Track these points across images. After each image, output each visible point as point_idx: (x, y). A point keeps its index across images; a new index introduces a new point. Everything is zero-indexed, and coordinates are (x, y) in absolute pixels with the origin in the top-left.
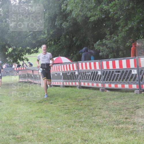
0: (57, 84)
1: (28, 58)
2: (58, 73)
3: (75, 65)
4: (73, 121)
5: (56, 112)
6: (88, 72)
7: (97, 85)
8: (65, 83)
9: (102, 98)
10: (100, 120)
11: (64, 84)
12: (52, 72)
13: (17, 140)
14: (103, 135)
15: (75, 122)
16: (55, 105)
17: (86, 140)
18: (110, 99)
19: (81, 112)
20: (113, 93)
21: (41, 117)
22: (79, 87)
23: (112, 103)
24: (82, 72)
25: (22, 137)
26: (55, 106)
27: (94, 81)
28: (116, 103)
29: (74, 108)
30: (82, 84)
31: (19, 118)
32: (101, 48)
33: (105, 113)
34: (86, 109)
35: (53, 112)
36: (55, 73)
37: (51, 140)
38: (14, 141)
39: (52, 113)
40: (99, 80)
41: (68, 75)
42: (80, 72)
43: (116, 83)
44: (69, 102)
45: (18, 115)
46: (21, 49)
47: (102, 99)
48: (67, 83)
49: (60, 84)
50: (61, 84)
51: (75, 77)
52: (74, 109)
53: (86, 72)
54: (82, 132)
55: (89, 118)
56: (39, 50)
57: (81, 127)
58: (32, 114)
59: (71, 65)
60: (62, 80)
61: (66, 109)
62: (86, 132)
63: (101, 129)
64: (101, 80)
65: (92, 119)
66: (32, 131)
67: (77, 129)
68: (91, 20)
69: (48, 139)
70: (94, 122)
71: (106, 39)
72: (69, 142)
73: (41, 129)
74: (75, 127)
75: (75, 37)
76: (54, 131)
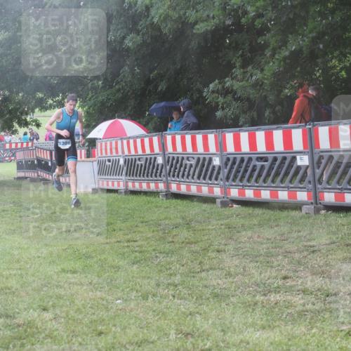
0: (110, 187)
1: (38, 119)
2: (114, 158)
3: (155, 139)
4: (153, 283)
5: (110, 259)
6: (188, 158)
7: (211, 190)
8: (130, 184)
9: (222, 225)
10: (220, 282)
11: (127, 186)
12: (99, 155)
13: (16, 330)
14: (231, 323)
15: (158, 285)
16: (108, 241)
17: (188, 334)
18: (243, 226)
19: (172, 259)
20: (249, 210)
21: (74, 272)
22: (166, 195)
23: (249, 238)
24: (173, 158)
25: (29, 322)
26: (107, 243)
27: (204, 182)
28: (259, 237)
29: (154, 248)
30: (174, 188)
31: (19, 272)
32: (221, 100)
33: (231, 263)
34: (185, 252)
35: (102, 258)
36: (107, 158)
37: (100, 334)
38: (9, 332)
39: (100, 260)
40: (216, 179)
41: (138, 165)
42: (169, 157)
43: (257, 187)
44: (142, 232)
45: (17, 266)
46: (23, 96)
47: (223, 227)
48: (137, 185)
49: (119, 185)
50: (122, 187)
51: (154, 170)
52: (154, 250)
53: (183, 158)
54: (177, 313)
57: (176, 300)
58: (50, 263)
59: (147, 141)
60: (123, 177)
61: (136, 252)
62: (188, 312)
63: (223, 305)
64: (219, 179)
65: (201, 279)
66: (54, 306)
67: (165, 303)
68: (198, 29)
69: (94, 330)
70: (206, 286)
71: (232, 79)
72: (146, 338)
73: (76, 301)
74: (159, 298)
75: (156, 72)
76: (107, 309)
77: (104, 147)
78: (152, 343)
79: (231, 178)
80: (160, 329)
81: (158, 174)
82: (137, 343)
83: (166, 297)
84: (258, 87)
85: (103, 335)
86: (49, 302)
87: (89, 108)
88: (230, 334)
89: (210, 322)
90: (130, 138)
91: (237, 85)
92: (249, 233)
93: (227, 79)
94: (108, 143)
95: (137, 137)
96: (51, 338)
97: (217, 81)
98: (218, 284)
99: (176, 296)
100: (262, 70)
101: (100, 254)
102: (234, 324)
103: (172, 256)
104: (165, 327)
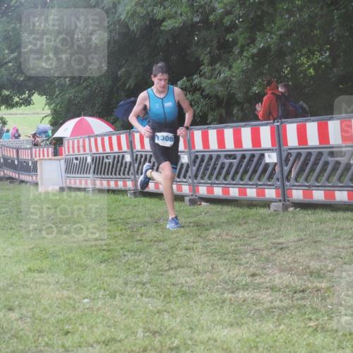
0: (78, 185)
1: (4, 116)
2: (82, 156)
3: (123, 137)
4: (121, 281)
5: (77, 258)
7: (179, 188)
8: (98, 183)
9: (190, 223)
10: (188, 279)
11: (95, 185)
12: (67, 153)
14: (199, 320)
15: (126, 284)
17: (156, 332)
18: (211, 223)
19: (140, 258)
20: (217, 208)
21: (41, 271)
22: (134, 193)
23: (218, 236)
24: (142, 156)
29: (121, 246)
32: (189, 97)
33: (199, 260)
34: (153, 251)
35: (70, 257)
36: (74, 157)
37: (67, 333)
39: (67, 259)
40: (185, 177)
41: (106, 163)
42: (137, 155)
43: (226, 184)
44: (111, 231)
47: (191, 225)
48: (105, 183)
49: (86, 183)
51: (122, 169)
52: (122, 248)
53: (151, 156)
54: (145, 311)
55: (160, 273)
56: (32, 98)
57: (144, 299)
58: (16, 262)
59: (114, 138)
60: (91, 175)
61: (104, 250)
62: (156, 311)
63: (192, 303)
64: (187, 177)
65: (169, 277)
66: (20, 306)
67: (132, 302)
68: (166, 26)
69: (60, 330)
70: (174, 285)
71: (201, 76)
72: (113, 337)
73: (43, 301)
74: (126, 297)
75: (124, 69)
76: (74, 308)
77: (71, 145)
78: (120, 341)
79: (200, 175)
80: (127, 328)
81: (126, 173)
82: (104, 342)
83: (134, 295)
84: (227, 85)
85: (70, 335)
86: (15, 302)
87: (56, 106)
88: (197, 332)
89: (178, 320)
90: (97, 135)
91: (205, 83)
92: (218, 231)
93: (195, 76)
94: (76, 141)
95: (105, 135)
96: (17, 338)
97: (185, 78)
98: (186, 282)
99: (144, 295)
100: (230, 67)
101: (67, 253)
102: (202, 322)
103: (140, 255)
104: (132, 325)
